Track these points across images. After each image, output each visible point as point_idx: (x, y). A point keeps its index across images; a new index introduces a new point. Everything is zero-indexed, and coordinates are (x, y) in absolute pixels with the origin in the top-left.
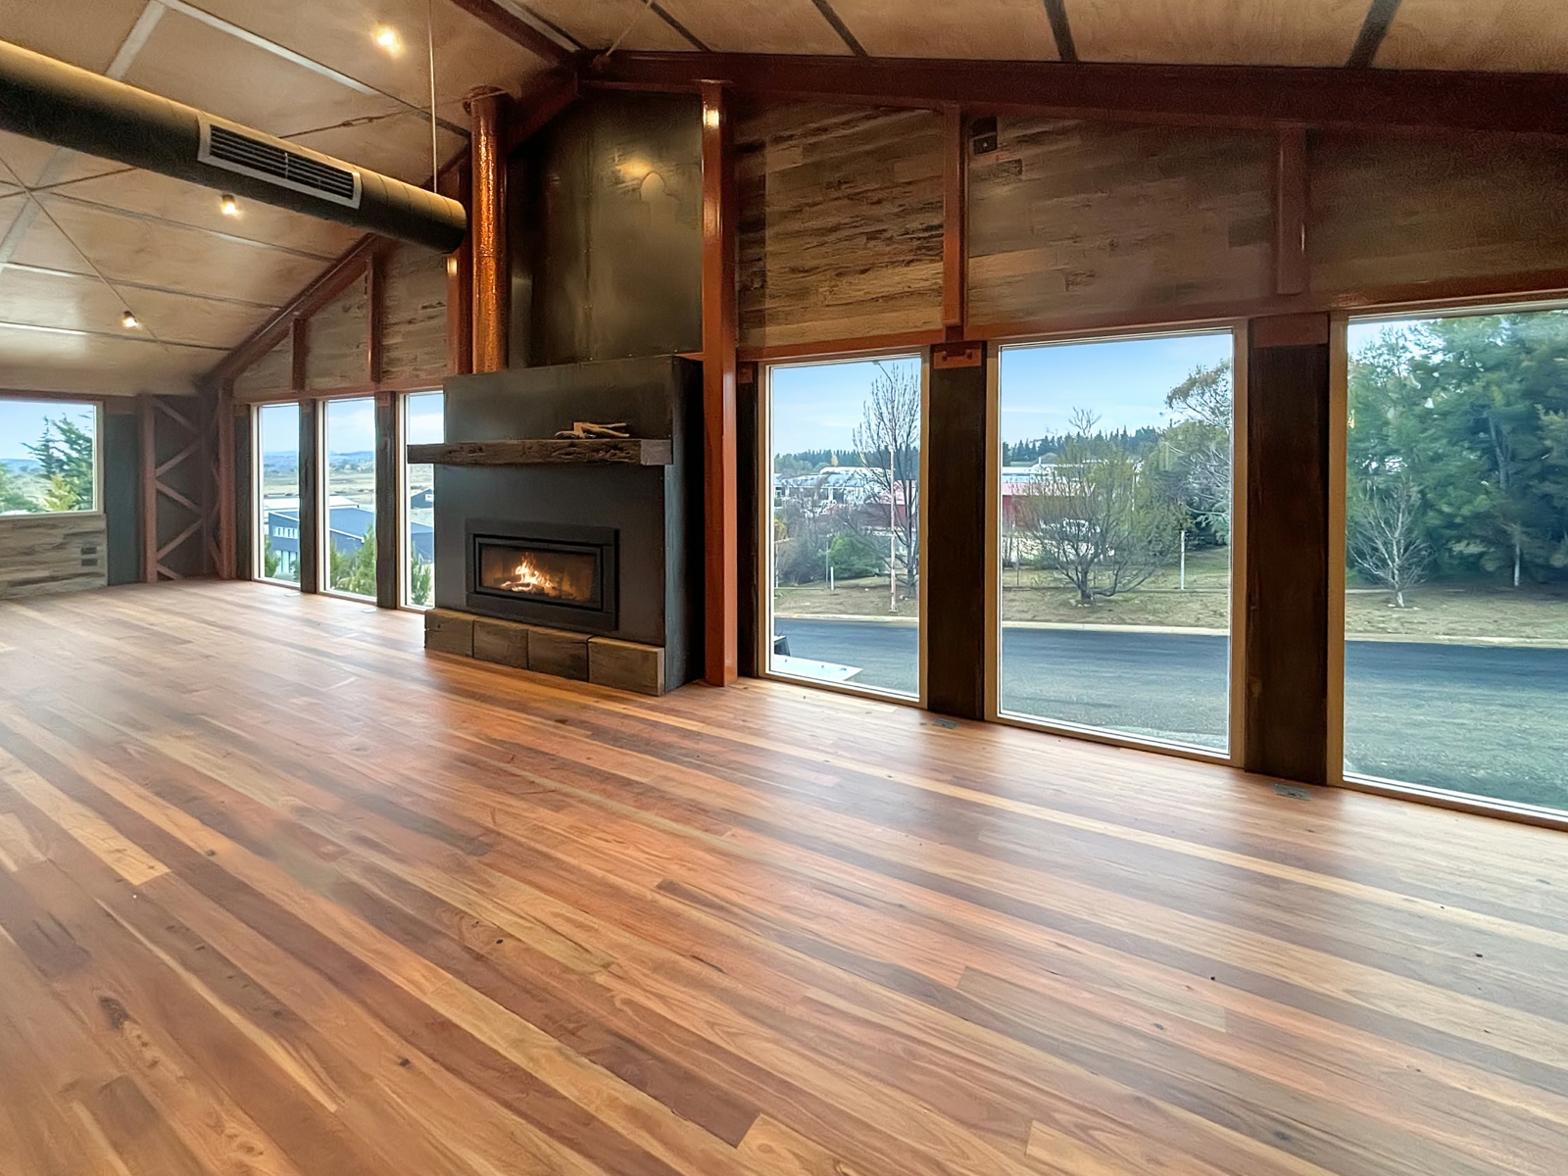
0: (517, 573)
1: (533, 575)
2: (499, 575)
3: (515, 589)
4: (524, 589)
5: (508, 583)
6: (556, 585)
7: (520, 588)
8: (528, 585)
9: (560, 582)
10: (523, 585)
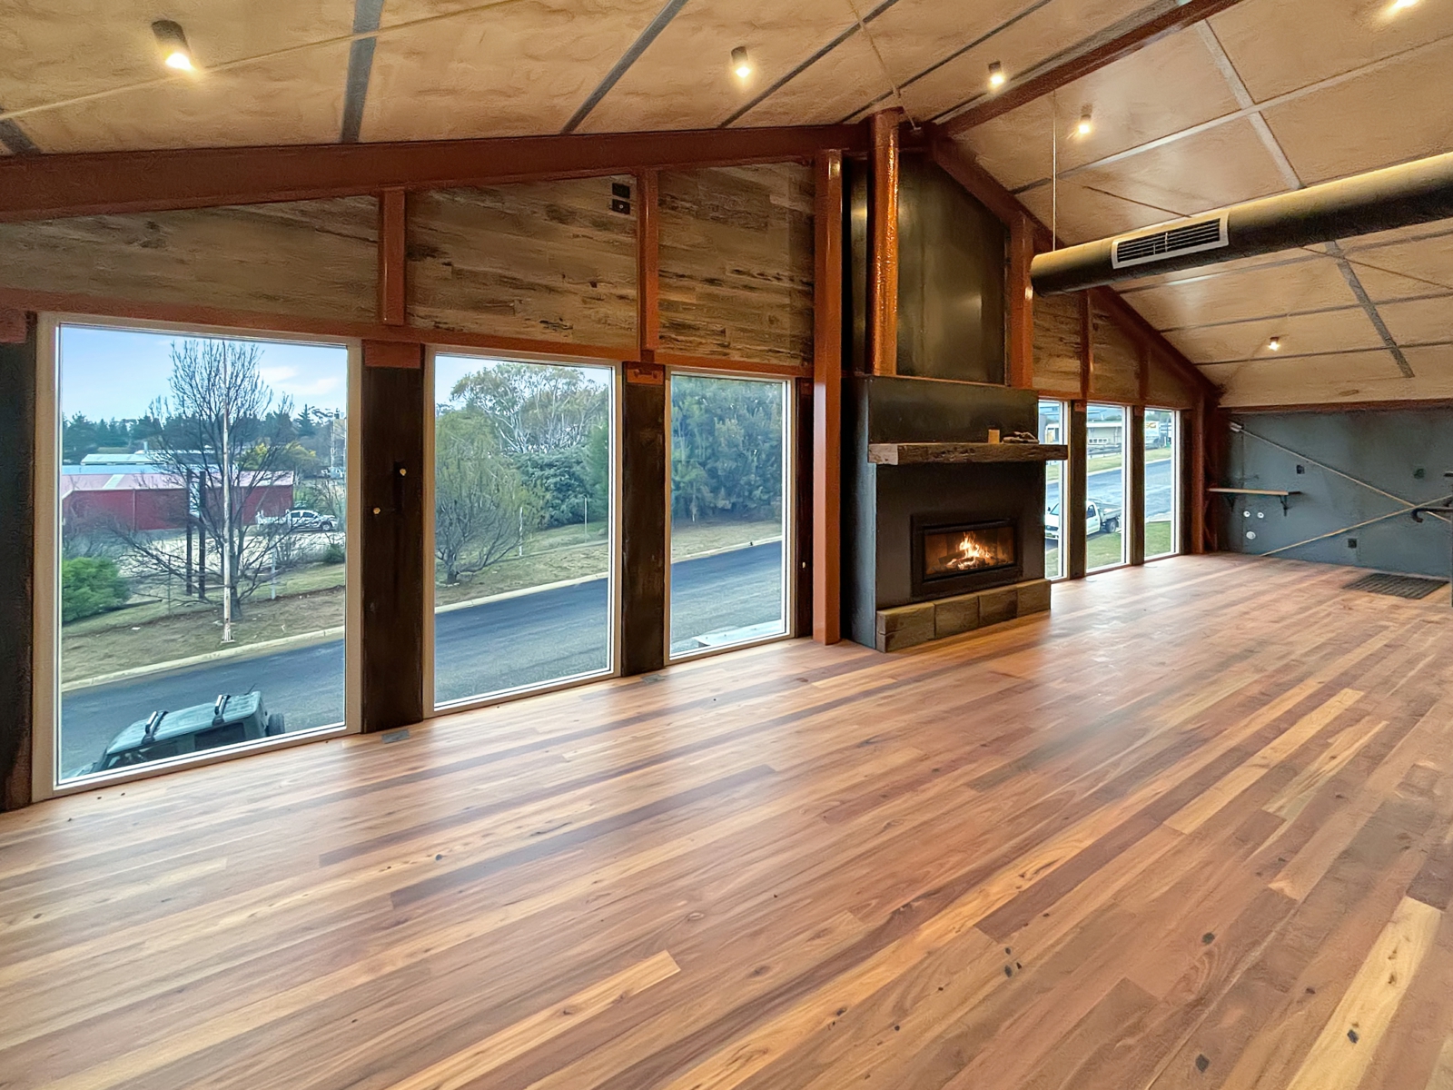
0: (961, 548)
1: (975, 548)
2: (944, 554)
3: (961, 566)
4: (969, 563)
5: (954, 560)
6: (992, 555)
7: (966, 563)
8: (971, 559)
9: (995, 552)
10: (968, 560)
